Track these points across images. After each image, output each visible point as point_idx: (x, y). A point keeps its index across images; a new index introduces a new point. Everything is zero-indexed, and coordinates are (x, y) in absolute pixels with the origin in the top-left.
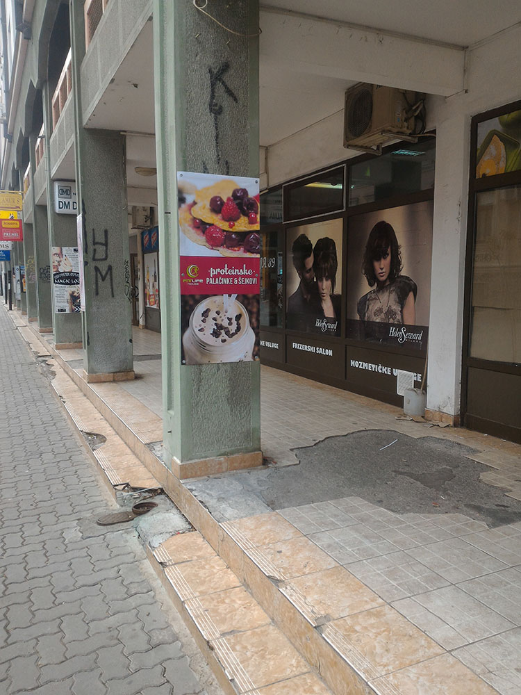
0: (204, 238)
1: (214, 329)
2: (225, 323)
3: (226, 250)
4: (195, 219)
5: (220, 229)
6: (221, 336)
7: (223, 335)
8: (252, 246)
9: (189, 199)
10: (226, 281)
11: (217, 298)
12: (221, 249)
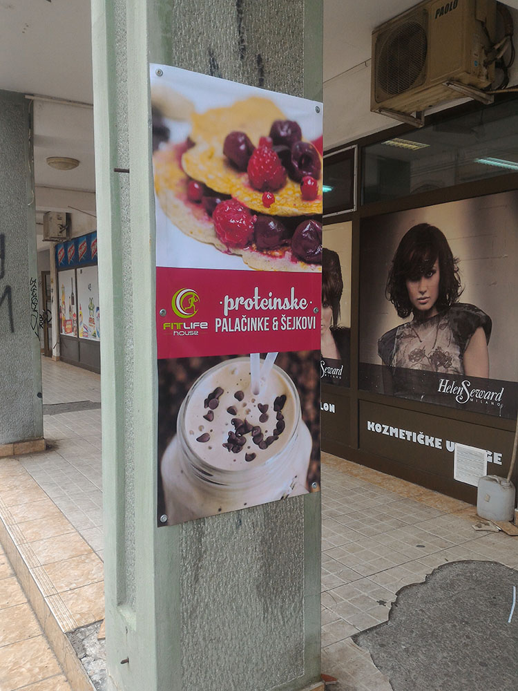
0: (211, 226)
1: (231, 433)
2: (254, 418)
3: (256, 254)
4: (189, 181)
5: (245, 208)
6: (245, 447)
7: (250, 445)
8: (306, 249)
9: (178, 134)
10: (256, 324)
11: (237, 364)
12: (246, 253)
